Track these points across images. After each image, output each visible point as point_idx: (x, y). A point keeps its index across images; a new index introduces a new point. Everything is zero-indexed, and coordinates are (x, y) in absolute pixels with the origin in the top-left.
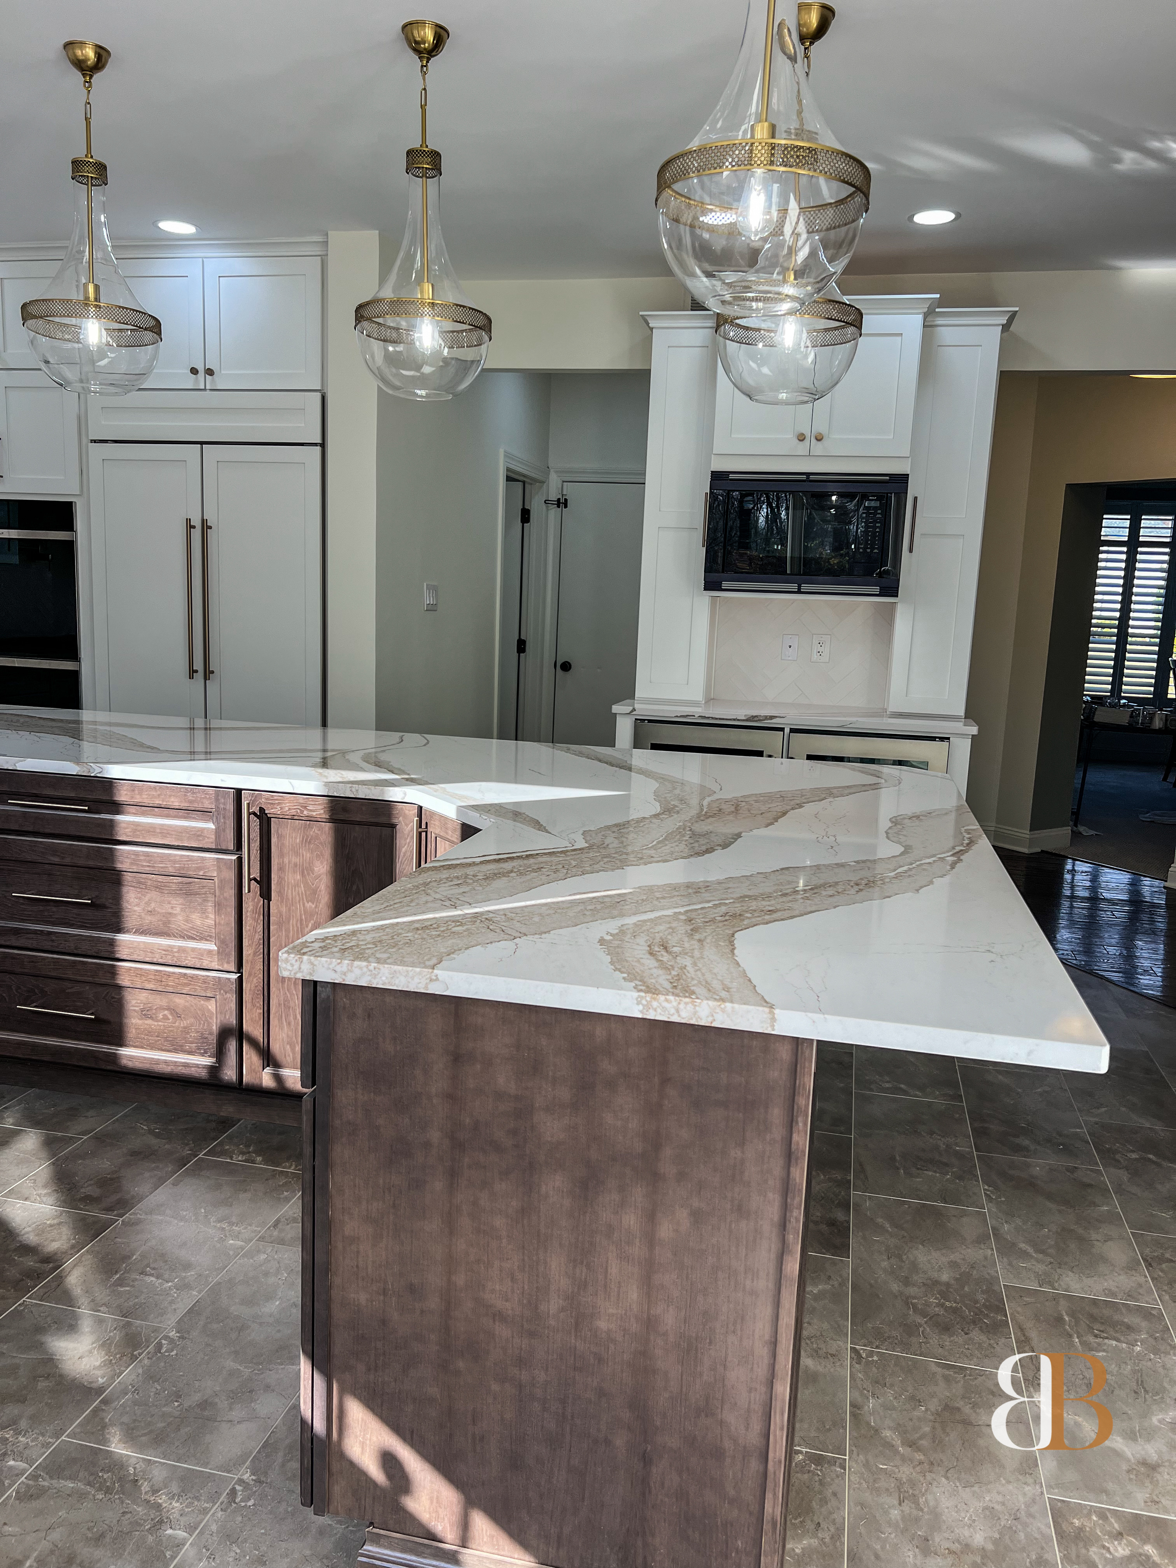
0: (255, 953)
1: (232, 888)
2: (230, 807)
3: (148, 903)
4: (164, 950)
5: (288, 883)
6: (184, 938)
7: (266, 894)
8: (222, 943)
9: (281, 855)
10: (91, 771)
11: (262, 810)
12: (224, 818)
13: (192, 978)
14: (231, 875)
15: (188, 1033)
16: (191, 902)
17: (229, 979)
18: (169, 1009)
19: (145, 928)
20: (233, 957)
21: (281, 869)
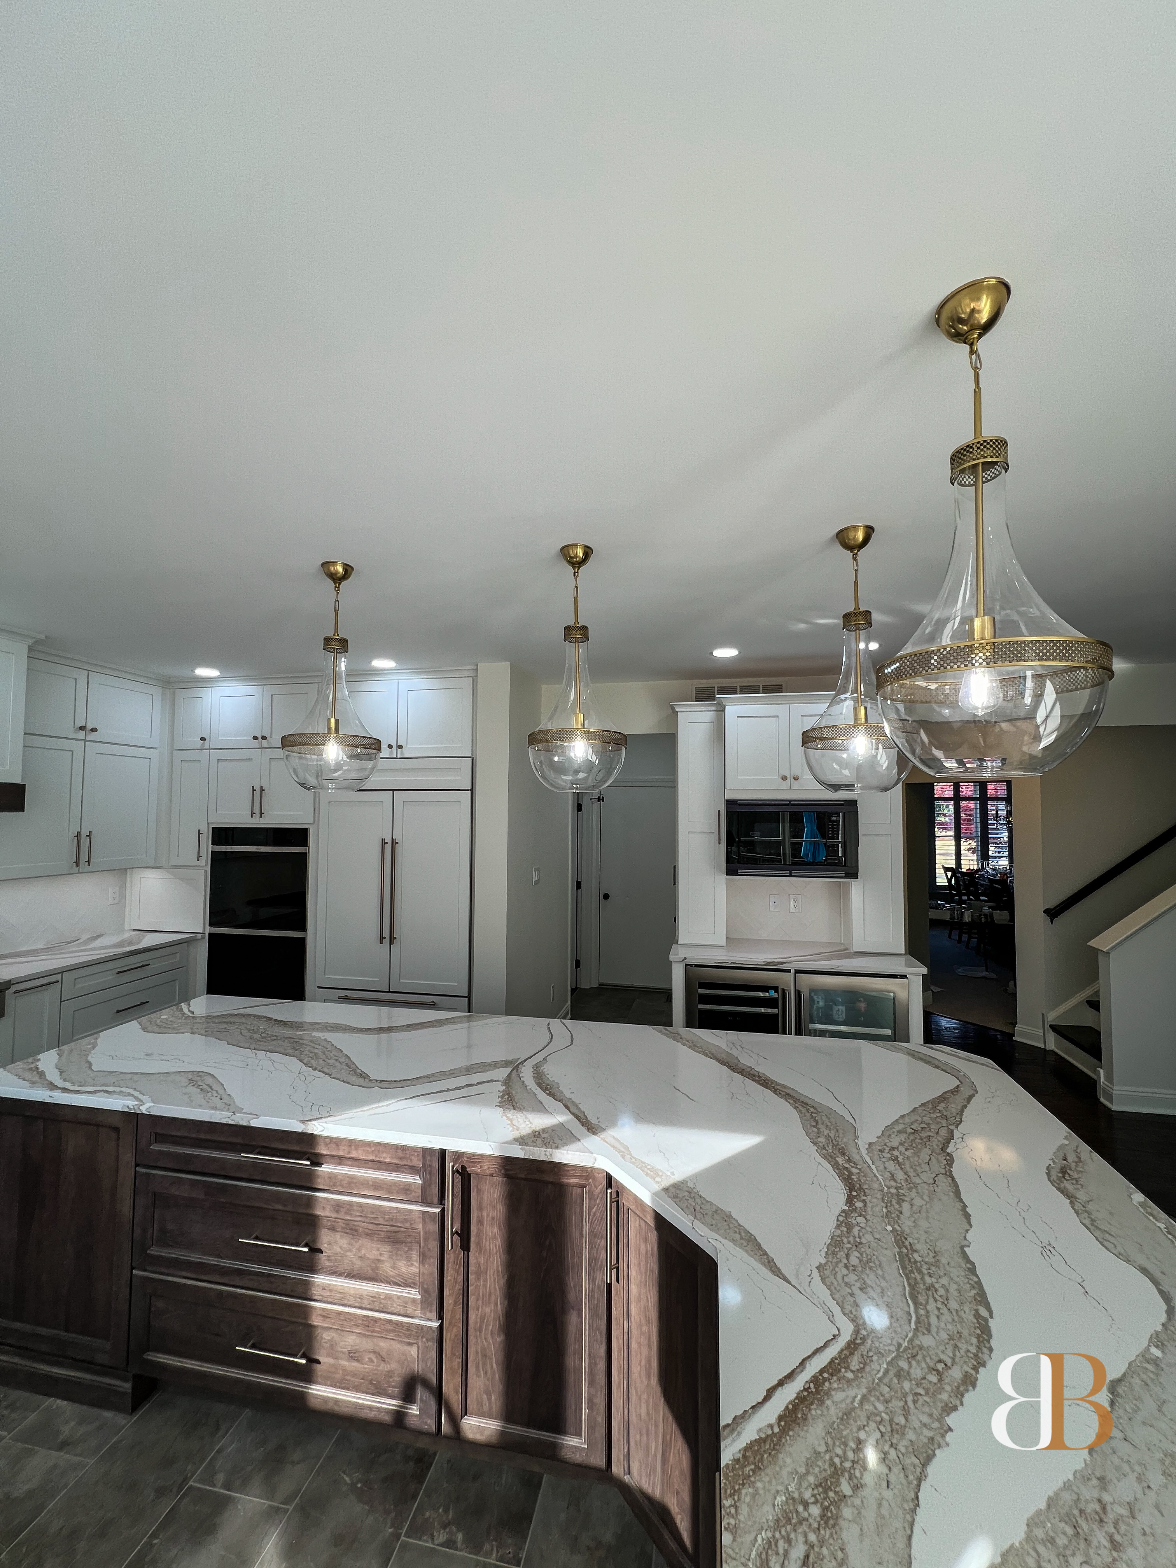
0: (455, 1303)
1: (435, 1240)
2: (436, 1164)
3: (359, 1250)
4: (372, 1297)
5: (486, 1235)
6: (390, 1284)
7: (466, 1246)
8: (425, 1292)
9: (480, 1208)
10: (315, 1128)
11: (463, 1167)
12: (430, 1174)
13: (397, 1325)
14: (435, 1228)
15: (391, 1377)
16: (398, 1250)
17: (430, 1327)
18: (374, 1352)
19: (355, 1273)
20: (435, 1307)
21: (480, 1222)
